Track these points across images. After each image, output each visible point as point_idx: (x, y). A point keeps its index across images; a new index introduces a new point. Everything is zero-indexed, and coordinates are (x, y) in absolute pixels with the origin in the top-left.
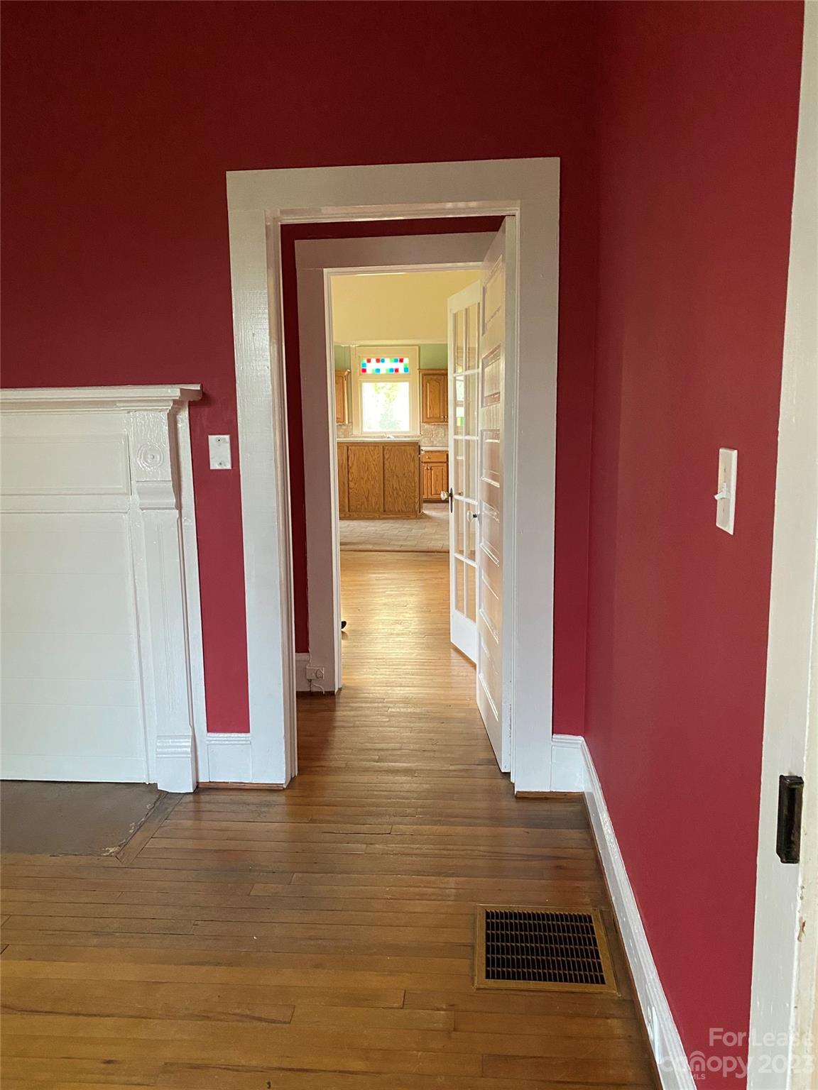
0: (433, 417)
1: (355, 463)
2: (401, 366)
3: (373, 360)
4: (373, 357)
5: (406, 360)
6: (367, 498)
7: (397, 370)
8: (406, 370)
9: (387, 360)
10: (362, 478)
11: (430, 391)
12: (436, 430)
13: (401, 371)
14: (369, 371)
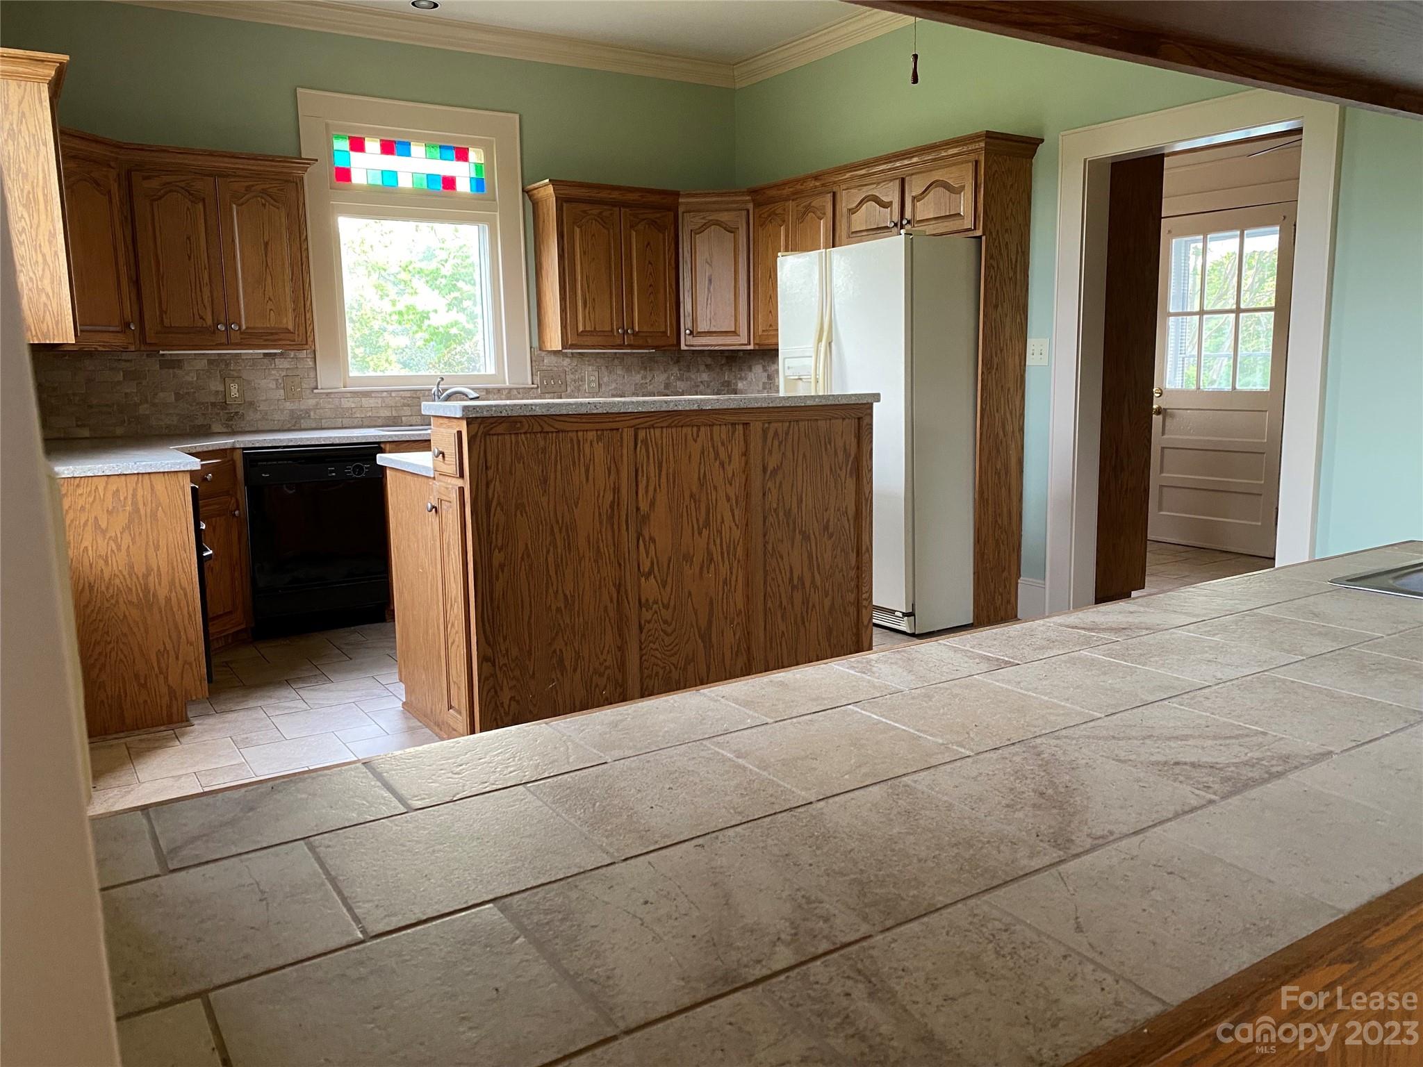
0: (593, 333)
1: (662, 499)
2: (463, 174)
3: (372, 145)
4: (374, 134)
5: (475, 155)
6: (705, 637)
7: (449, 183)
8: (479, 184)
9: (417, 149)
10: (688, 558)
11: (584, 253)
12: (574, 372)
13: (463, 186)
14: (358, 178)
